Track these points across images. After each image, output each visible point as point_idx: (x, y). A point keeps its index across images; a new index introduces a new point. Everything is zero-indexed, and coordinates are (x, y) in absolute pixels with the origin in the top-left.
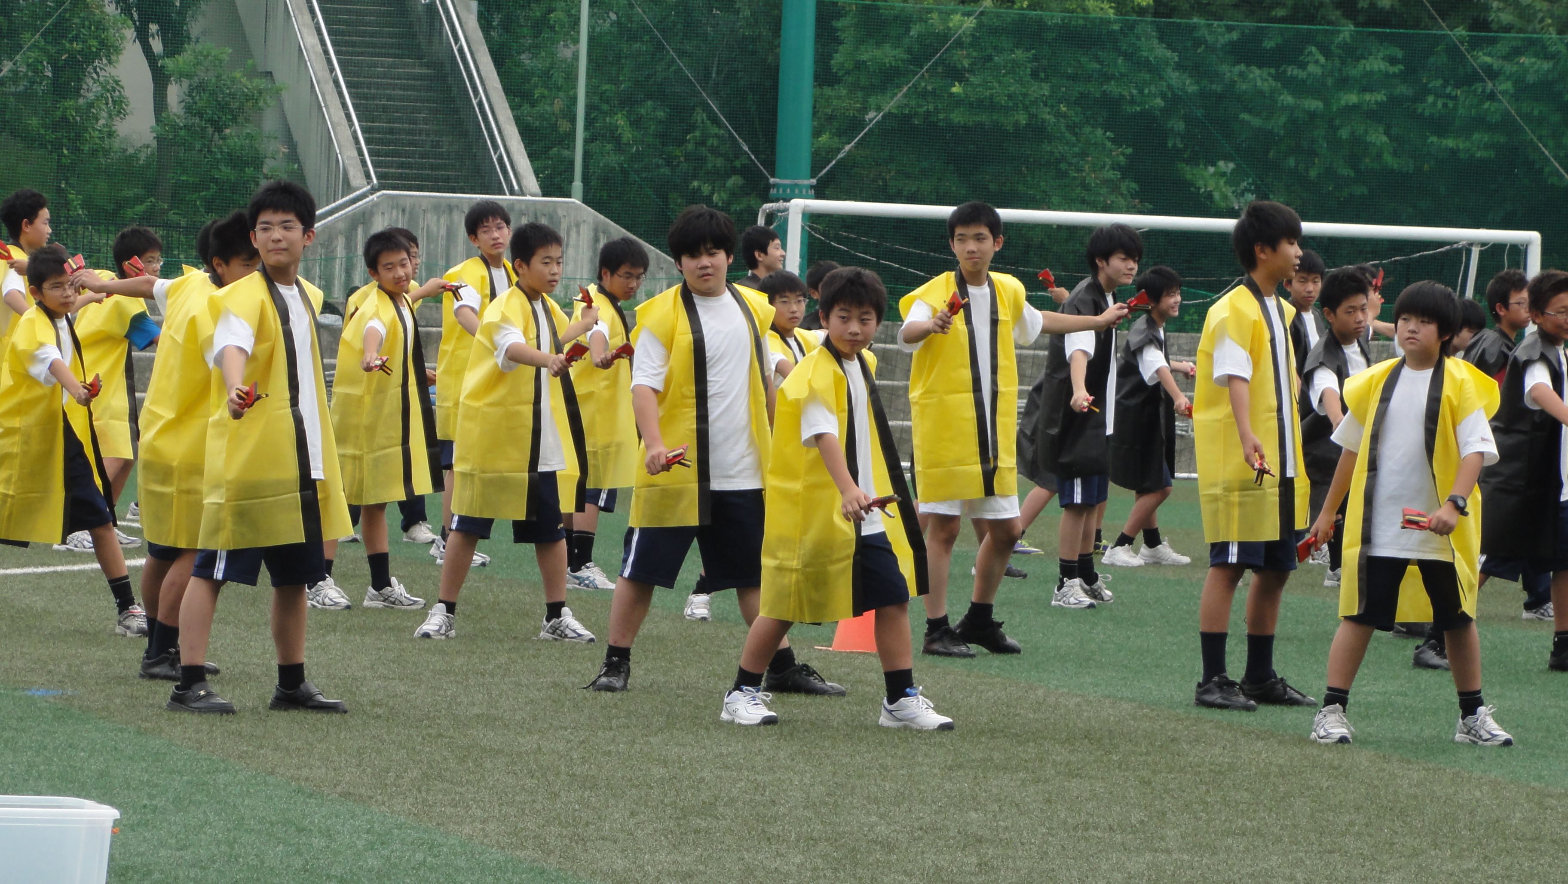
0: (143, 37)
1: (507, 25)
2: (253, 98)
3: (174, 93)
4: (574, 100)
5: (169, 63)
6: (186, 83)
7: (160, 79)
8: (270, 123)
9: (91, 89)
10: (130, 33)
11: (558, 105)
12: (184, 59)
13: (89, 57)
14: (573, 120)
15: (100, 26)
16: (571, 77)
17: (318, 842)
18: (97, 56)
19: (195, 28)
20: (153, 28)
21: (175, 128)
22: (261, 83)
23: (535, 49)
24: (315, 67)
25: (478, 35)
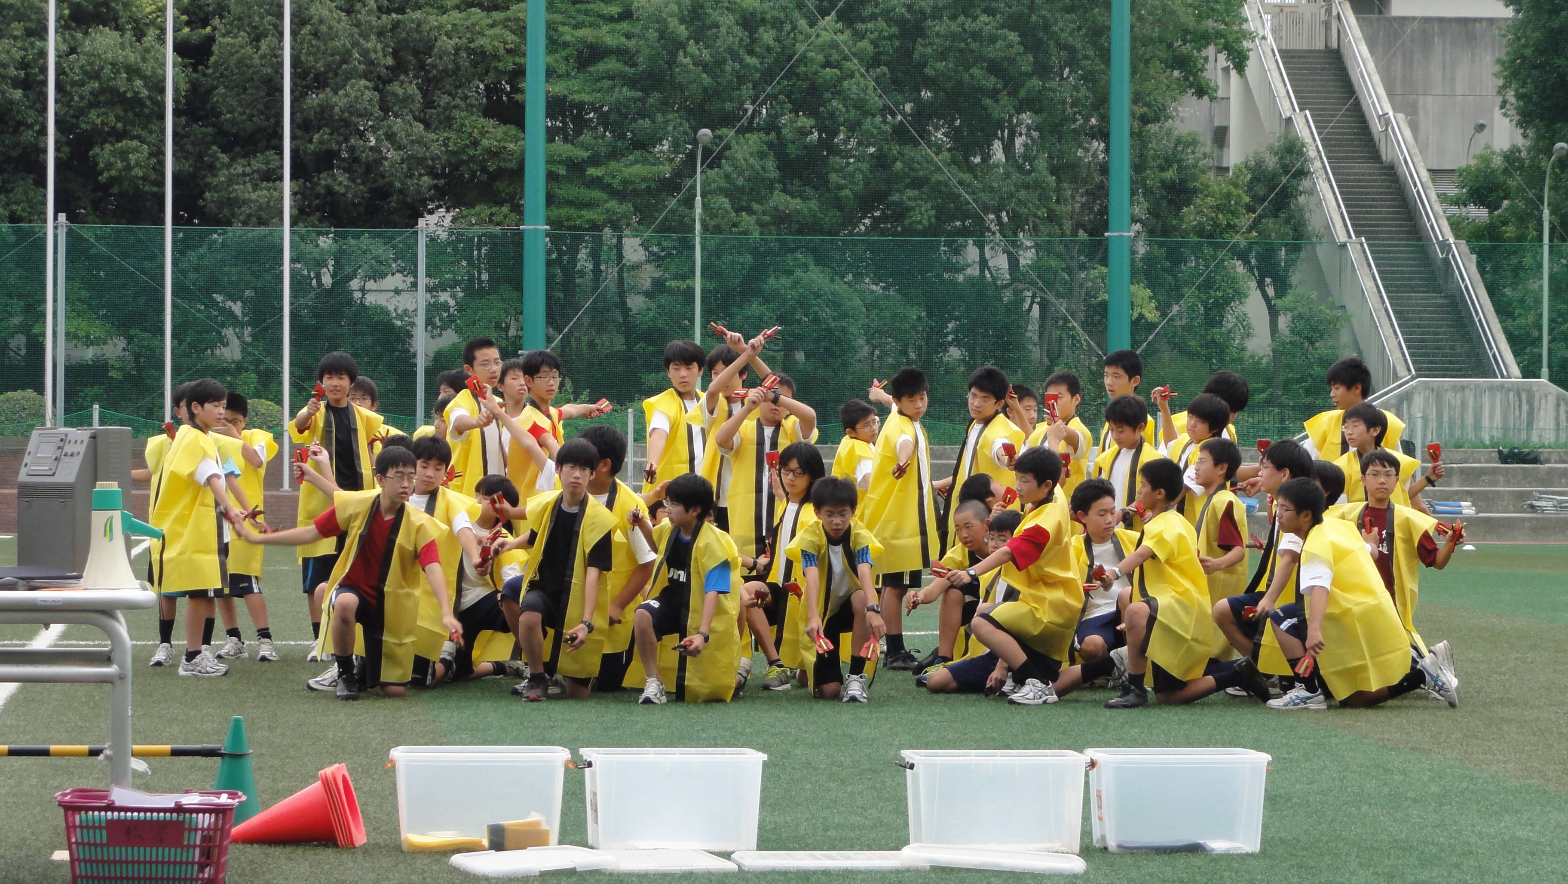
0: (1261, 286)
1: (1496, 270)
2: (1333, 322)
3: (1283, 322)
4: (1541, 316)
5: (1279, 303)
6: (1289, 315)
7: (1274, 313)
8: (1345, 337)
9: (1230, 320)
10: (1253, 284)
11: (1531, 318)
12: (1288, 300)
13: (1227, 301)
14: (1540, 328)
15: (1234, 280)
16: (1538, 301)
17: (1398, 778)
18: (1232, 299)
19: (1295, 279)
20: (1268, 280)
21: (1283, 343)
22: (1339, 313)
23: (1514, 286)
24: (1372, 302)
25: (1477, 276)
